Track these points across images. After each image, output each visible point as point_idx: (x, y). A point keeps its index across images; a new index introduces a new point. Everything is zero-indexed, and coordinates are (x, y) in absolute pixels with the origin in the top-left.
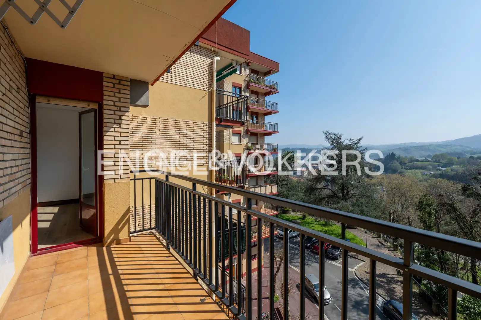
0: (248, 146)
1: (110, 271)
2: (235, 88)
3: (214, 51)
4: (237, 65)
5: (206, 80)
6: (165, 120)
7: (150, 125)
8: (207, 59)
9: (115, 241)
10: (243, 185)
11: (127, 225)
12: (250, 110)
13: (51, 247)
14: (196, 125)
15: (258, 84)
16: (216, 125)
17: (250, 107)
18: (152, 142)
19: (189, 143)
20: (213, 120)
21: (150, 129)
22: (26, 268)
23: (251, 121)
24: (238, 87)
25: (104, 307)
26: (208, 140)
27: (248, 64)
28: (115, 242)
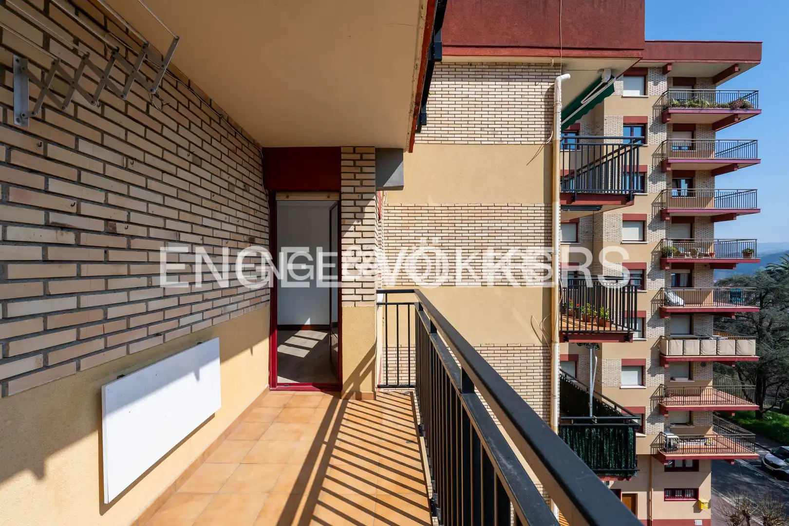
0: (665, 245)
1: (326, 439)
2: (629, 128)
3: (556, 65)
4: (612, 77)
5: (540, 125)
6: (463, 208)
7: (440, 218)
8: (542, 83)
9: (355, 393)
10: (629, 331)
11: (371, 372)
12: (669, 169)
13: (290, 384)
14: (520, 212)
15: (694, 106)
16: (562, 207)
17: (669, 161)
18: (443, 245)
19: (506, 244)
20: (553, 200)
21: (440, 225)
22: (257, 403)
23: (674, 192)
24: (638, 124)
25: (289, 490)
26: (543, 238)
27: (664, 70)
28: (354, 395)
